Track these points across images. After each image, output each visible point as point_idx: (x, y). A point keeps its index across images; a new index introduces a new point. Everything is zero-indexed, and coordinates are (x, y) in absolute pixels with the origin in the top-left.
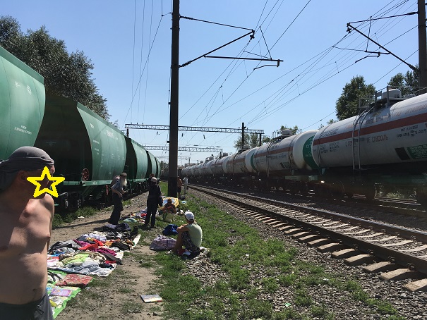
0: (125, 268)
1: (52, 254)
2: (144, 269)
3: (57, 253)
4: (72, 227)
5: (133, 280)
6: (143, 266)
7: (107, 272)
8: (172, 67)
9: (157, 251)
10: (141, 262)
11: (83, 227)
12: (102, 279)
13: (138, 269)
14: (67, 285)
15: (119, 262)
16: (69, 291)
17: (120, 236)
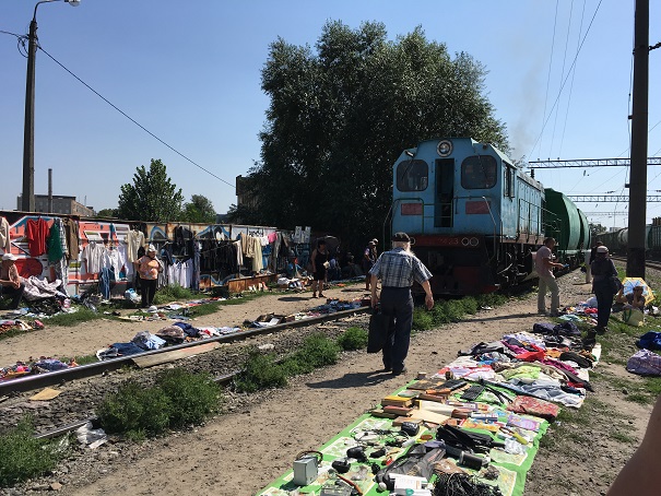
0: (601, 397)
1: (478, 360)
2: (635, 406)
3: (485, 359)
4: (482, 321)
5: (626, 422)
6: (632, 399)
7: (577, 401)
8: (635, 52)
9: (643, 375)
10: (625, 392)
11: (497, 323)
12: (573, 411)
13: (625, 403)
14: (526, 413)
15: (588, 387)
16: (535, 423)
17: (567, 342)
